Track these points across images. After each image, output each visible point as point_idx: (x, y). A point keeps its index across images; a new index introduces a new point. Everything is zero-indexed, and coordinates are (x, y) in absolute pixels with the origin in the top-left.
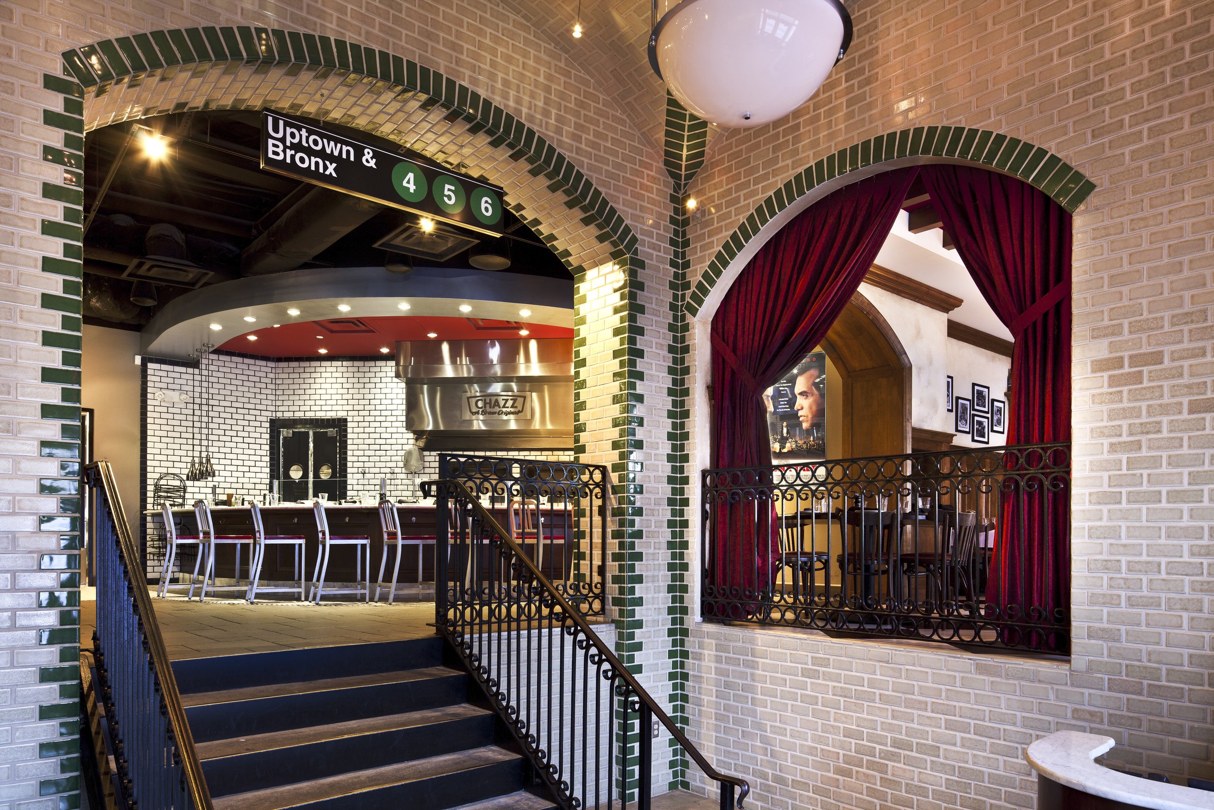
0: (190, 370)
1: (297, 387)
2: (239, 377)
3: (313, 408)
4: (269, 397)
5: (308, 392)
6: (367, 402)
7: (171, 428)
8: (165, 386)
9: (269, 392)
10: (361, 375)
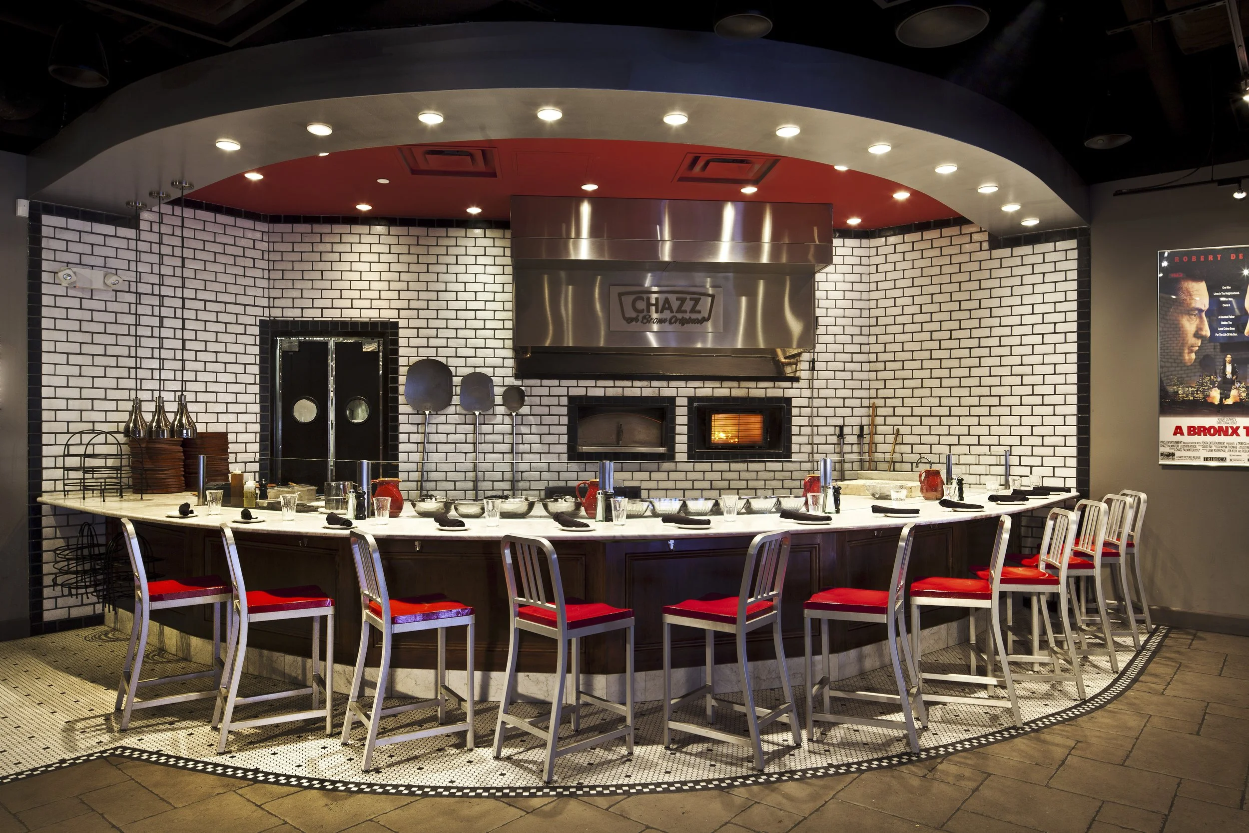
0: (123, 232)
1: (308, 266)
2: (208, 246)
3: (337, 303)
4: (259, 283)
5: (327, 275)
6: (433, 296)
7: (87, 338)
8: (75, 258)
9: (258, 273)
10: (423, 250)
